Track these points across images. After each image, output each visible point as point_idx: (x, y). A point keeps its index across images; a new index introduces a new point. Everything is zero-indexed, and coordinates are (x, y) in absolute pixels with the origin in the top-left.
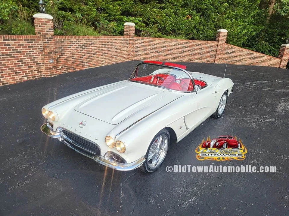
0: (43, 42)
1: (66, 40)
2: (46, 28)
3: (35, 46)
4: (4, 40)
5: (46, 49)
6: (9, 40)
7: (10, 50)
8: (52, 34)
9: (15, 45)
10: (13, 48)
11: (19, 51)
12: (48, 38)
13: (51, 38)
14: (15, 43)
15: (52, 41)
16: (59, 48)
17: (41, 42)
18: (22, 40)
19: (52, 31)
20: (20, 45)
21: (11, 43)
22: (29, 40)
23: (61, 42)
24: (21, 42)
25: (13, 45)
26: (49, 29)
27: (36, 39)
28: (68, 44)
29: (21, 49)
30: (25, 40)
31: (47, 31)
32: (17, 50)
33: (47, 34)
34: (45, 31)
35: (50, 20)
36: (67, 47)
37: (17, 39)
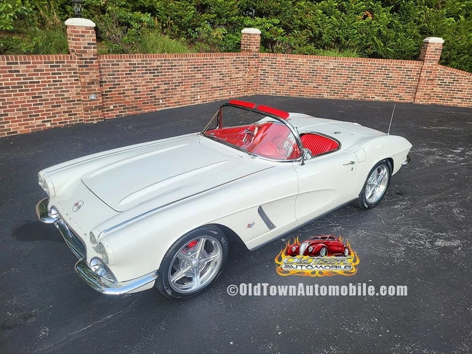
0: (79, 66)
1: (122, 61)
2: (83, 43)
3: (63, 73)
4: (8, 63)
5: (84, 77)
6: (17, 63)
7: (20, 79)
8: (94, 52)
9: (27, 71)
10: (24, 75)
11: (35, 80)
12: (86, 59)
13: (93, 59)
14: (27, 67)
15: (94, 64)
16: (109, 75)
17: (74, 66)
18: (41, 63)
19: (94, 48)
20: (38, 70)
21: (22, 68)
22: (53, 63)
23: (112, 65)
24: (39, 67)
25: (24, 71)
26: (89, 44)
27: (66, 60)
28: (125, 68)
29: (40, 78)
30: (45, 63)
31: (85, 48)
32: (32, 79)
33: (85, 52)
34: (80, 48)
35: (90, 28)
36: (124, 73)
37: (31, 61)
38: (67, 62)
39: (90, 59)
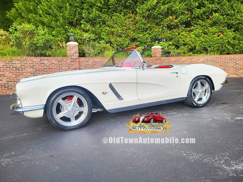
0: (70, 62)
1: (90, 60)
2: (73, 52)
3: (63, 65)
4: (40, 60)
5: (72, 66)
6: (44, 60)
7: (45, 67)
8: (77, 56)
9: (48, 63)
10: (47, 65)
11: (51, 67)
12: (74, 58)
13: (77, 58)
14: (48, 62)
15: (77, 61)
16: (84, 66)
17: (68, 62)
18: (54, 60)
19: (77, 54)
20: (52, 63)
21: (46, 62)
22: (59, 60)
23: (86, 62)
24: (53, 62)
25: (47, 63)
26: (75, 52)
27: (65, 59)
28: (92, 63)
29: (53, 66)
30: (56, 60)
31: (73, 54)
32: (50, 67)
33: (73, 56)
34: (71, 54)
35: (76, 46)
36: (91, 65)
37: (50, 59)
38: (66, 60)
39: (75, 58)
